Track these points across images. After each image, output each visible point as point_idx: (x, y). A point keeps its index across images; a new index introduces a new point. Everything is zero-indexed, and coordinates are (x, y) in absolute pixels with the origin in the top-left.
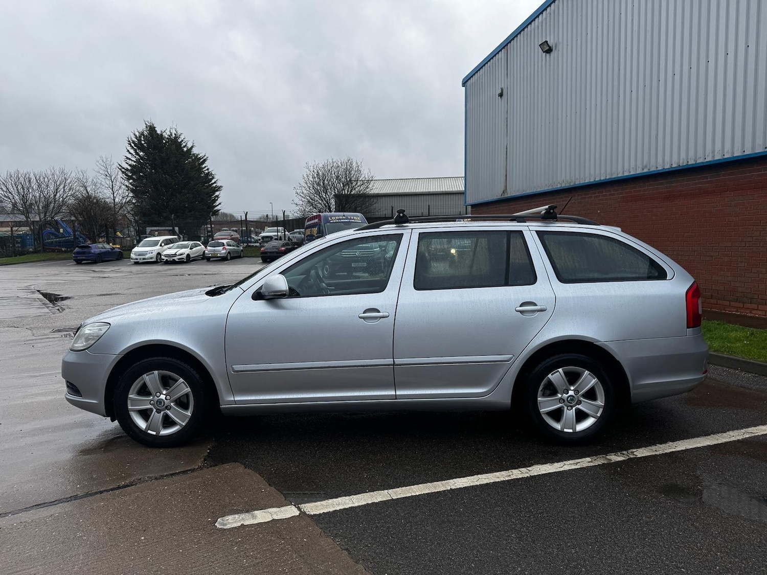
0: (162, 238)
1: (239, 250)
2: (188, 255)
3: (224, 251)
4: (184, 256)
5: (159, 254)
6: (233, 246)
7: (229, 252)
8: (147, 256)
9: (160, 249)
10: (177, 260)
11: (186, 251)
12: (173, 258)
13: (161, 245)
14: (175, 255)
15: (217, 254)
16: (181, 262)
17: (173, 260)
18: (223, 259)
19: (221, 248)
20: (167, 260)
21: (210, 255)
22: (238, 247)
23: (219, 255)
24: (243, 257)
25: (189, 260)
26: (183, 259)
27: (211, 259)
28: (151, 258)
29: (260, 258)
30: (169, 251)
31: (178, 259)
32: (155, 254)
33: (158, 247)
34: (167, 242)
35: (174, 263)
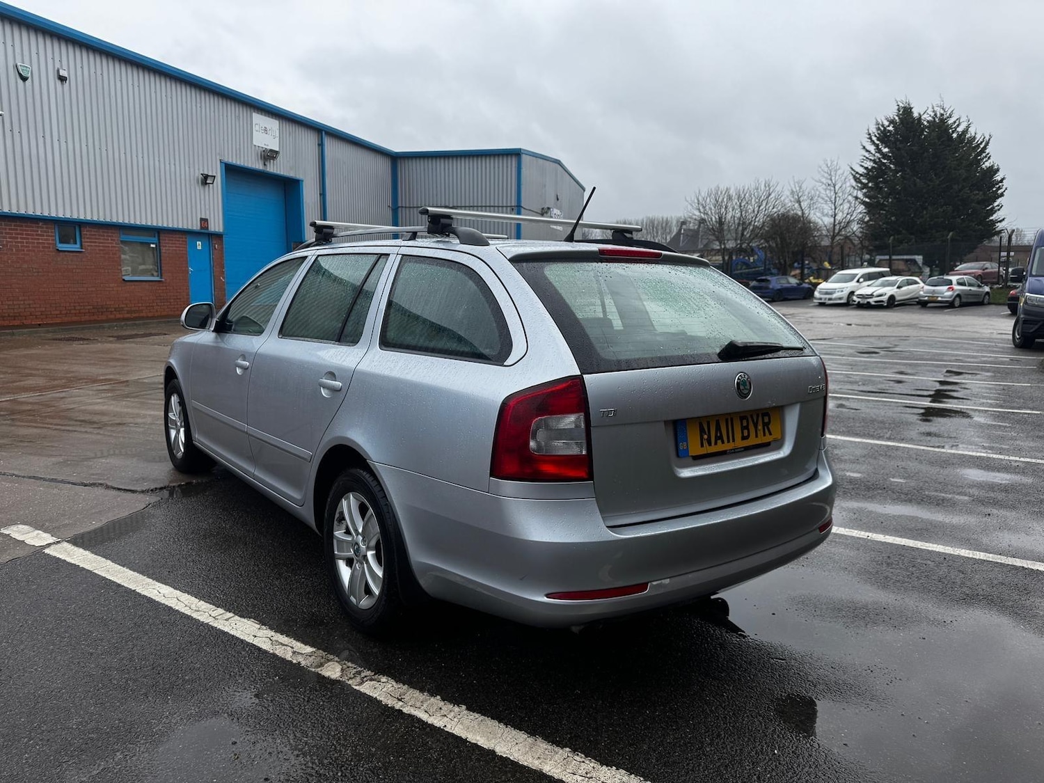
0: (860, 272)
1: (982, 292)
2: (892, 298)
3: (950, 293)
4: (885, 298)
5: (852, 293)
6: (970, 285)
7: (958, 296)
8: (834, 296)
9: (855, 286)
10: (873, 303)
11: (890, 291)
12: (868, 300)
13: (858, 281)
14: (871, 296)
15: (937, 297)
16: (879, 306)
17: (868, 302)
18: (949, 305)
19: (946, 288)
20: (859, 302)
21: (926, 298)
22: (979, 286)
23: (939, 299)
24: (989, 304)
25: (892, 304)
26: (882, 301)
27: (929, 305)
28: (840, 299)
29: (1007, 307)
30: (866, 289)
31: (876, 302)
32: (845, 293)
33: (854, 283)
34: (869, 277)
35: (868, 307)
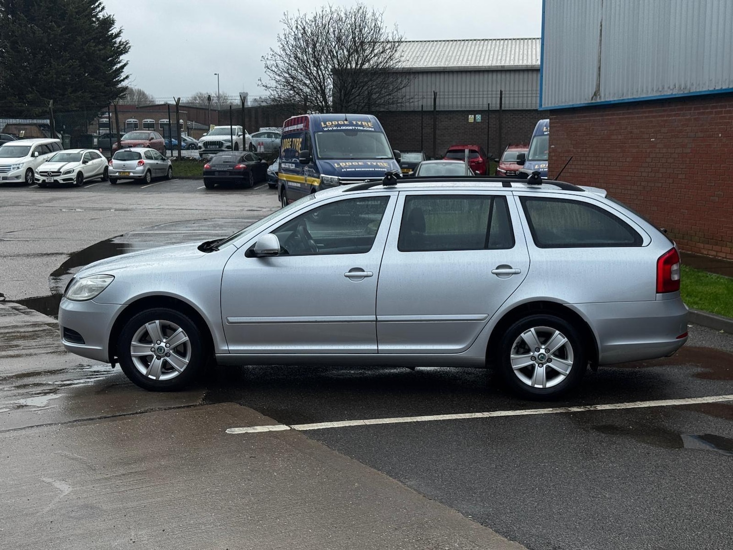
0: (34, 143)
1: (167, 165)
2: (80, 174)
3: (141, 168)
4: (73, 175)
5: (30, 170)
6: (156, 159)
7: (149, 170)
8: (10, 174)
9: (30, 162)
10: (62, 182)
11: (76, 166)
12: (56, 178)
13: (33, 155)
14: (58, 173)
15: (129, 172)
16: (68, 185)
17: (56, 181)
18: (138, 182)
19: (136, 162)
20: (44, 181)
21: (117, 174)
22: (163, 160)
23: (131, 174)
24: (173, 178)
25: (80, 182)
26: (71, 179)
27: (119, 181)
28: (17, 177)
29: (202, 182)
30: (48, 165)
31: (64, 180)
32: (22, 170)
33: (28, 159)
34: (44, 150)
35: (55, 186)
